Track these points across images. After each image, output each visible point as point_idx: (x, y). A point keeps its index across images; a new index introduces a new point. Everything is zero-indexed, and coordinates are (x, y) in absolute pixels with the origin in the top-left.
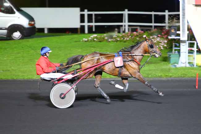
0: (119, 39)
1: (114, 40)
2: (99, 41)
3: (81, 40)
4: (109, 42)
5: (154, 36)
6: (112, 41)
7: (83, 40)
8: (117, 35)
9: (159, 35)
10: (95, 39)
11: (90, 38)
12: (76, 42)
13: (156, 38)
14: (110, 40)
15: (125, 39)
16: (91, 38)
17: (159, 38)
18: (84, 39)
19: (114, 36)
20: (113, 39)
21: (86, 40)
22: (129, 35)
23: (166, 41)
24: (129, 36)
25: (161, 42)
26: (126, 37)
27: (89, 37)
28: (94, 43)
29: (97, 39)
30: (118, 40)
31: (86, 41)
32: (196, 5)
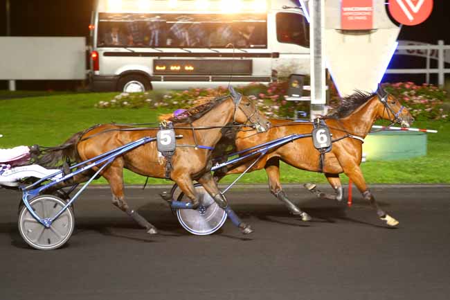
0: (175, 103)
1: (166, 104)
2: (133, 106)
3: (96, 105)
4: (156, 108)
5: (250, 96)
6: (162, 107)
7: (99, 105)
8: (171, 95)
9: (262, 95)
10: (125, 103)
11: (114, 101)
12: (84, 107)
13: (256, 100)
14: (156, 104)
15: (189, 103)
16: (117, 100)
17: (261, 101)
18: (101, 102)
19: (166, 96)
20: (164, 102)
21: (106, 103)
22: (198, 93)
23: (276, 107)
24: (197, 97)
25: (266, 110)
26: (190, 98)
27: (113, 99)
28: (122, 110)
29: (128, 102)
30: (174, 105)
31: (104, 107)
32: (344, 32)
